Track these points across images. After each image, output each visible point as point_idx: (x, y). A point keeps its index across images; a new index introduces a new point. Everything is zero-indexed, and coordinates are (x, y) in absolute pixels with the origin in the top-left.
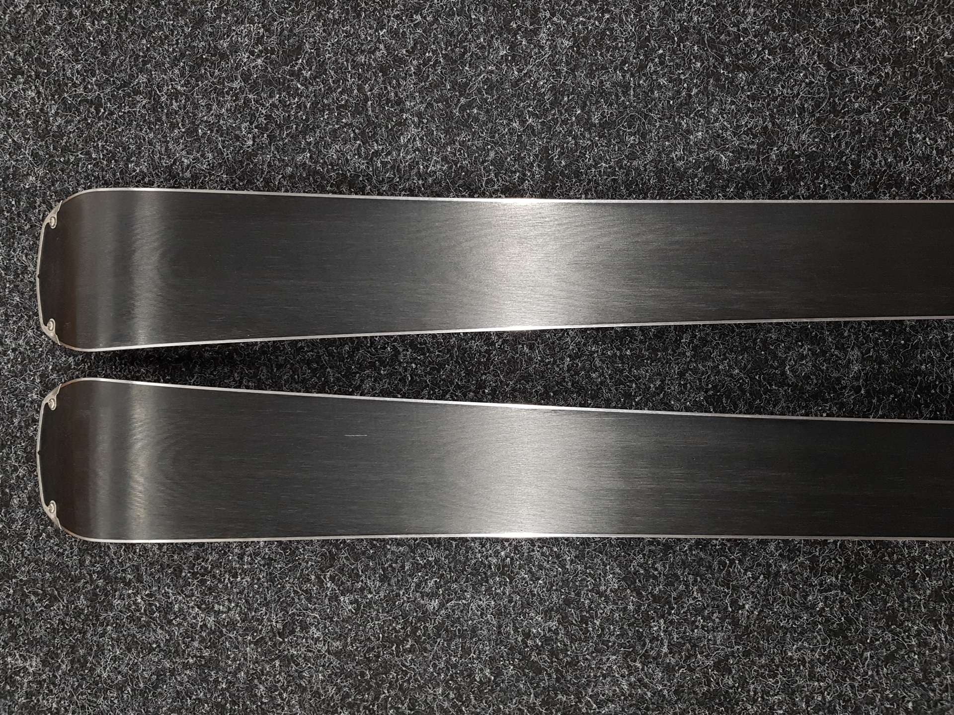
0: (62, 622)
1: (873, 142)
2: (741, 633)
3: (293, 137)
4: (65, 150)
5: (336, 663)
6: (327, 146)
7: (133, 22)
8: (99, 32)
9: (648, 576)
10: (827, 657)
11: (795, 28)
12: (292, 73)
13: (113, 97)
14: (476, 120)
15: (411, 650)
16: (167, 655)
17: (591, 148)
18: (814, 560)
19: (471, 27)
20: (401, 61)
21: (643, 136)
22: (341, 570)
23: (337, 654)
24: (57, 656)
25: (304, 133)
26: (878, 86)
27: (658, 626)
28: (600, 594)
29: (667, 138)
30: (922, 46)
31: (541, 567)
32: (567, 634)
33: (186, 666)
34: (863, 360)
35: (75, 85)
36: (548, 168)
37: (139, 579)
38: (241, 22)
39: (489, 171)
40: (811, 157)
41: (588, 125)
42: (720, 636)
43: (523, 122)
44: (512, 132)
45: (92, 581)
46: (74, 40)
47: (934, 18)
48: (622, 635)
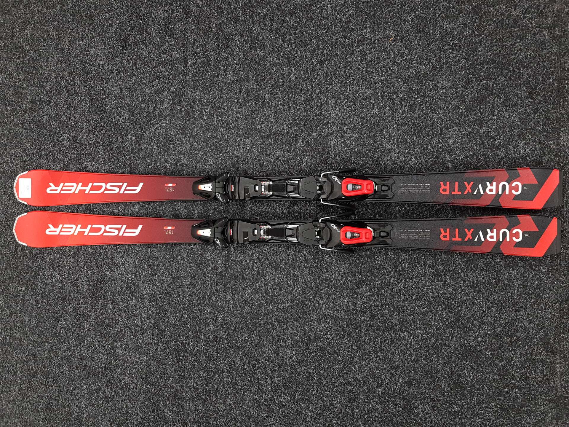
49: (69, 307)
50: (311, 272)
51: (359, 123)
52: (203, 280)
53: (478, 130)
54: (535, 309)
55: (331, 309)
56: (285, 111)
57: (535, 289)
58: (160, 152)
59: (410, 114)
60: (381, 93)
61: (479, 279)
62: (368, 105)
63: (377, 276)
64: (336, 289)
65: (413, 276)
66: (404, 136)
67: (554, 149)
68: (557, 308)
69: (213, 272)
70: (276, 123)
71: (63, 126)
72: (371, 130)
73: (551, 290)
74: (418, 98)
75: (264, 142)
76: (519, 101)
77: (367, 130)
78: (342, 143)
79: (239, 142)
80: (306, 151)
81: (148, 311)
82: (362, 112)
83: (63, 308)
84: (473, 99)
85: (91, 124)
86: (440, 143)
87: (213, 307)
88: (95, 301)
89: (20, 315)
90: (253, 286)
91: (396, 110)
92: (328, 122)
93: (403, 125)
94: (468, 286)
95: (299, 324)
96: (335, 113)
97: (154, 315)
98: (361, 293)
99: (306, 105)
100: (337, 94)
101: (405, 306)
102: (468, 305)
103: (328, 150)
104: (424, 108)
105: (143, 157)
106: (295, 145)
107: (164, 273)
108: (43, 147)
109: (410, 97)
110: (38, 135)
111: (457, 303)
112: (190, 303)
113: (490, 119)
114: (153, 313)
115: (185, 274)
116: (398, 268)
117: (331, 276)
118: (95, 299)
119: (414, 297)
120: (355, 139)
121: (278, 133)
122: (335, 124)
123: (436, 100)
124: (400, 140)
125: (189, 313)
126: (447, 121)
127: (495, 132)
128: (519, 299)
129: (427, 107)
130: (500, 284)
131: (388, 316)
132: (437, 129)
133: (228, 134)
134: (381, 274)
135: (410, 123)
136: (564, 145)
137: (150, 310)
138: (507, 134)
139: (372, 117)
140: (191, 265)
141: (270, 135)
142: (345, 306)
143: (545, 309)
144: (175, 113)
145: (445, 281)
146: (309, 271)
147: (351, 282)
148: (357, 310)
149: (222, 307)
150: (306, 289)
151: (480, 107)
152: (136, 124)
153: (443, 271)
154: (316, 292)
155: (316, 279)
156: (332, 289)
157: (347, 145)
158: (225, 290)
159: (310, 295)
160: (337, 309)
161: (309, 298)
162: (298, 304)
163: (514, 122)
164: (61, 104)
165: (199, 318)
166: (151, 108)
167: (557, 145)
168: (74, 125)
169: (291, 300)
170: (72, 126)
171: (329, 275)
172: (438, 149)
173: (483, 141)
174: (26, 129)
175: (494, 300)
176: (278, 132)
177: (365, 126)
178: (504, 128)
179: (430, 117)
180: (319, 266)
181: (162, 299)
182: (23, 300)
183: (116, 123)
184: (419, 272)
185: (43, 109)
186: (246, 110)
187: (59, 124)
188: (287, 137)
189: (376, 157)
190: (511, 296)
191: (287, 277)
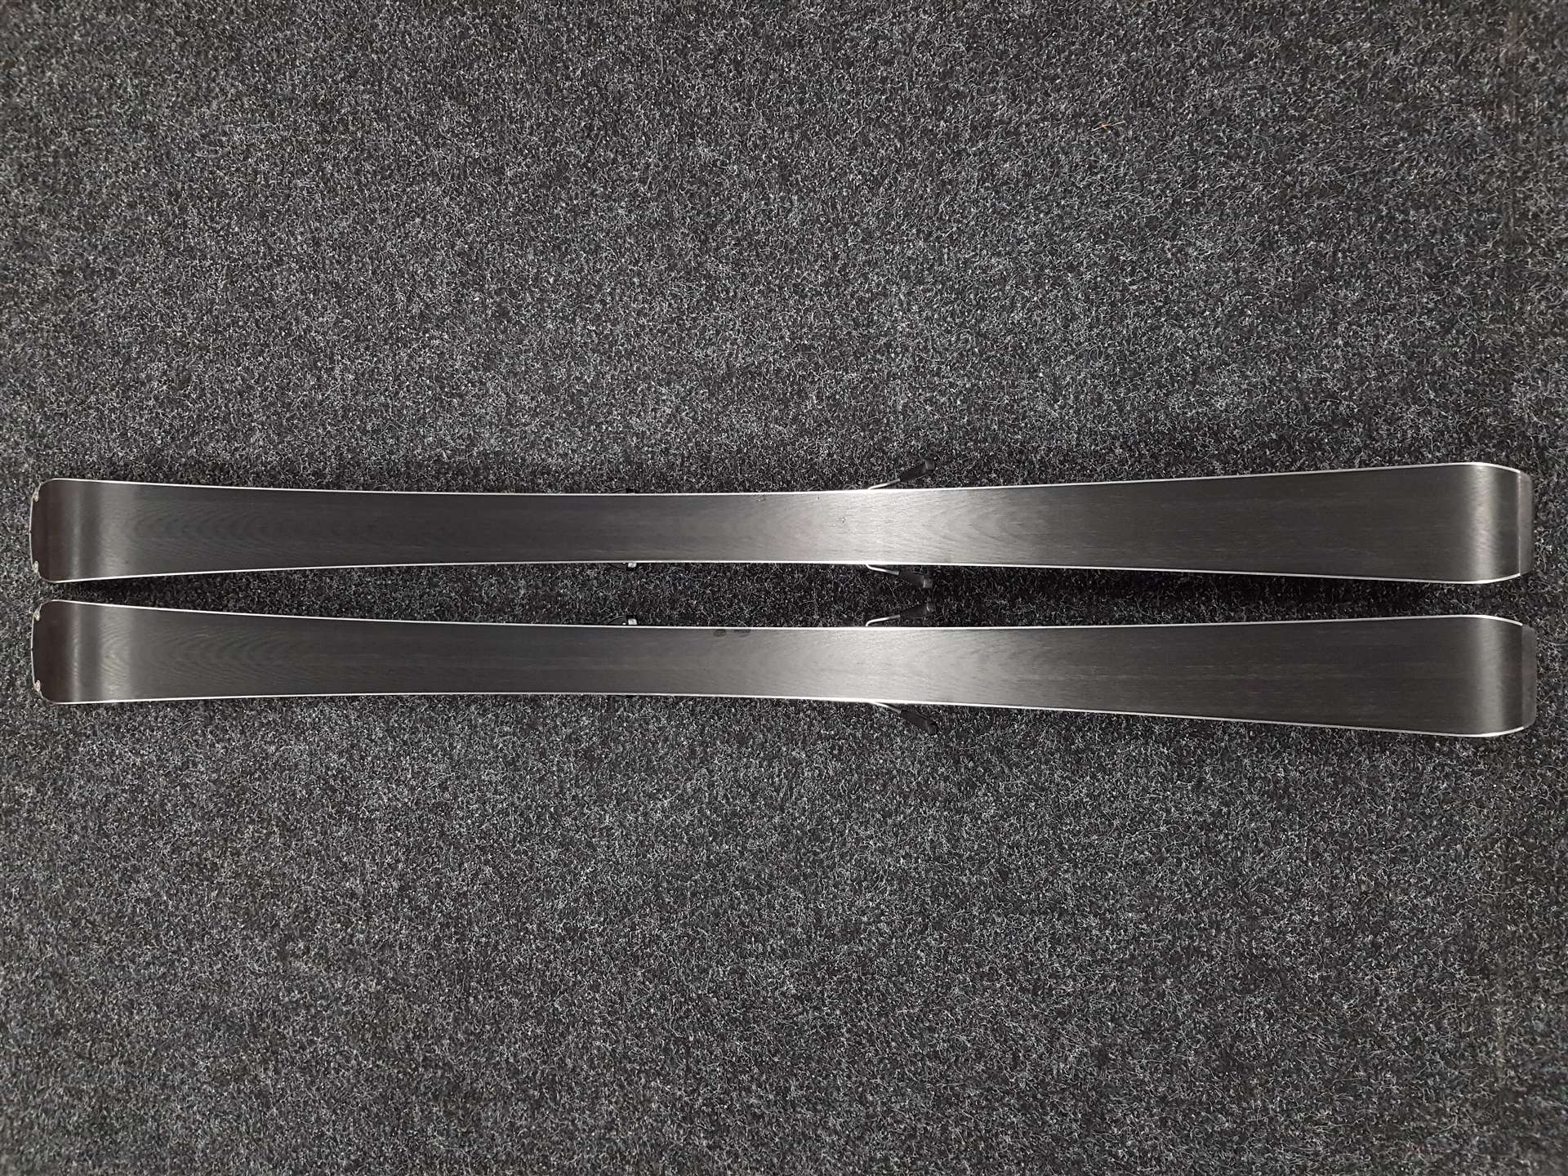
0: (48, 763)
1: (533, 445)
2: (455, 765)
3: (186, 438)
4: (46, 446)
5: (214, 787)
6: (207, 444)
7: (87, 360)
8: (66, 367)
9: (400, 728)
10: (505, 778)
11: (486, 369)
12: (185, 396)
13: (75, 411)
14: (296, 427)
15: (259, 779)
16: (112, 785)
17: (366, 447)
18: (497, 716)
19: (294, 366)
20: (251, 388)
21: (398, 439)
22: (216, 727)
23: (214, 782)
24: (45, 786)
25: (192, 435)
26: (536, 407)
27: (405, 762)
28: (372, 741)
29: (412, 441)
30: (562, 383)
31: (336, 724)
32: (353, 767)
33: (124, 791)
34: (528, 587)
35: (52, 403)
36: (341, 459)
37: (95, 734)
38: (152, 361)
39: (304, 461)
40: (497, 454)
41: (365, 432)
42: (442, 767)
43: (325, 429)
44: (318, 435)
45: (66, 736)
46: (51, 372)
47: (569, 363)
48: (384, 768)
49: (160, 844)
50: (836, 752)
51: (972, 348)
52: (539, 770)
53: (1293, 372)
54: (1439, 858)
55: (892, 852)
56: (770, 311)
57: (1441, 802)
58: (423, 417)
59: (1111, 326)
60: (1033, 270)
61: (1292, 774)
62: (997, 299)
63: (1017, 765)
64: (906, 798)
65: (1114, 764)
66: (1095, 387)
67: (1495, 428)
68: (1499, 856)
69: (567, 749)
70: (746, 345)
71: (150, 340)
72: (1005, 369)
73: (1482, 806)
74: (1131, 284)
75: (712, 394)
76: (1404, 300)
77: (995, 368)
78: (925, 401)
79: (644, 395)
80: (827, 421)
81: (383, 857)
82: (983, 318)
83: (142, 847)
84: (1280, 289)
85: (231, 337)
86: (1190, 406)
87: (565, 845)
88: (236, 827)
89: (19, 863)
90: (678, 787)
91: (1075, 317)
92: (888, 345)
93: (1093, 356)
94: (1261, 793)
95: (803, 892)
96: (909, 319)
97: (400, 866)
98: (972, 811)
99: (829, 297)
100: (913, 268)
101: (1091, 845)
102: (1261, 845)
103: (888, 419)
104: (1149, 312)
105: (374, 431)
106: (798, 405)
107: (430, 751)
108: (93, 398)
109: (1111, 282)
110: (80, 363)
111: (1233, 840)
112: (501, 835)
113: (1326, 346)
114: (398, 861)
115: (487, 754)
116: (1073, 744)
117: (892, 762)
118: (235, 820)
119: (1116, 823)
120: (961, 392)
121: (750, 372)
122: (907, 350)
123: (1181, 292)
124: (1082, 397)
125: (497, 861)
126: (1210, 348)
127: (1339, 381)
128: (1397, 831)
129: (1158, 309)
130: (1347, 790)
131: (1044, 874)
132: (1183, 369)
133: (612, 372)
134: (1028, 758)
135: (1110, 351)
136: (1521, 419)
137: (389, 852)
138: (1370, 385)
139: (1009, 332)
140: (506, 729)
141: (729, 375)
142: (927, 846)
143: (1467, 856)
144: (468, 312)
145: (1201, 780)
146: (833, 748)
147: (946, 779)
148: (961, 856)
149: (589, 845)
150: (822, 797)
151: (1300, 312)
152: (358, 339)
153: (1194, 753)
154: (850, 806)
155: (851, 769)
156: (895, 798)
157: (938, 408)
158: (600, 800)
159: (834, 814)
160: (907, 854)
161: (832, 824)
162: (799, 839)
163: (1389, 353)
164: (145, 279)
165: (525, 876)
166: (399, 296)
167: (1503, 417)
168: (182, 337)
169: (782, 827)
170: (175, 341)
171: (885, 760)
172: (1185, 422)
173: (1306, 405)
174: (43, 346)
175: (1332, 832)
176: (753, 369)
177: (989, 357)
178: (1363, 369)
179: (1164, 336)
180: (859, 735)
181: (422, 823)
182: (30, 821)
183: (300, 336)
184: (1130, 755)
185: (93, 292)
186: (663, 307)
187: (138, 334)
188: (777, 383)
189: (1016, 441)
190: (1376, 822)
191: (770, 765)
